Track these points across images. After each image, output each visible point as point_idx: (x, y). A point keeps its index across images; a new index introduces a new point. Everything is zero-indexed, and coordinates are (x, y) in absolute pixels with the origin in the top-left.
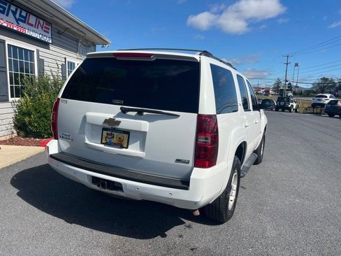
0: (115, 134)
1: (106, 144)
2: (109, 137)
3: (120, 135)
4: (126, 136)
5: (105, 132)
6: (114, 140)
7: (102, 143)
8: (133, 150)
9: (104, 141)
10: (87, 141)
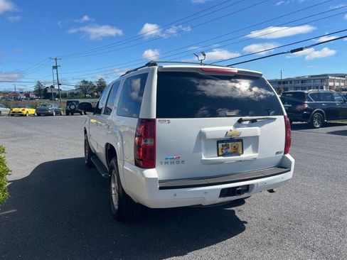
0: (230, 144)
1: (223, 155)
2: (225, 148)
3: (235, 144)
4: (240, 143)
5: (220, 145)
6: (230, 150)
7: (219, 156)
8: (248, 154)
9: (220, 153)
10: (204, 158)
